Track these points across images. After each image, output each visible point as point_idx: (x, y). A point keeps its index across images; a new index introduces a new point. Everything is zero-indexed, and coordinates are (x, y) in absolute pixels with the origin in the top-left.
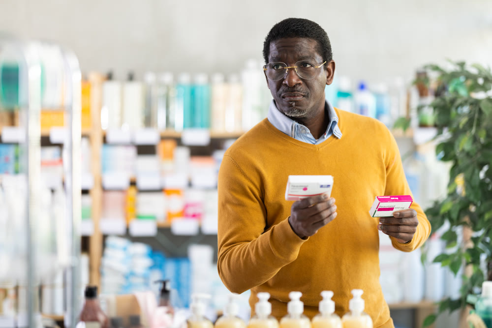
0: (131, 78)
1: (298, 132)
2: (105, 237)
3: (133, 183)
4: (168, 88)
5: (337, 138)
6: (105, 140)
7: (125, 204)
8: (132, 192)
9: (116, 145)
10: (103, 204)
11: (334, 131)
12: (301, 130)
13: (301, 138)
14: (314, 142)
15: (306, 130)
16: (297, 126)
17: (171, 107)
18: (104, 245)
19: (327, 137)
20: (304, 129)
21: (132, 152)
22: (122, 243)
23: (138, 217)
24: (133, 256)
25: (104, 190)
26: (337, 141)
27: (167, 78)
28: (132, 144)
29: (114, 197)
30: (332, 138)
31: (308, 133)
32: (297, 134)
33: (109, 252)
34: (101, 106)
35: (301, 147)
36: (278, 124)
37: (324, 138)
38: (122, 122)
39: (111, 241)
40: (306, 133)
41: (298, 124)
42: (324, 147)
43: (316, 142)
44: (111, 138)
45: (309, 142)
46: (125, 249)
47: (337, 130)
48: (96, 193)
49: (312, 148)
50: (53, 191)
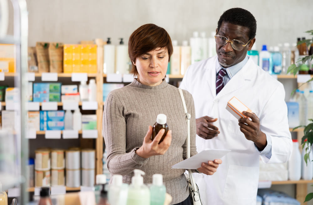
0: (121, 43)
6: (105, 80)
9: (112, 82)
28: (122, 82)
38: (115, 69)
48: (100, 112)
50: (73, 111)
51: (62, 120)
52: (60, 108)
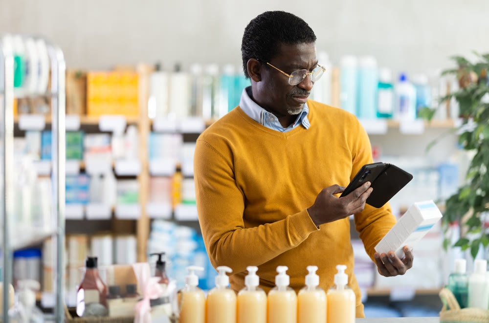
0: (178, 69)
1: (267, 119)
2: (151, 221)
3: (179, 170)
4: (213, 78)
5: (305, 128)
6: (152, 129)
7: (171, 190)
8: (178, 178)
9: (163, 133)
10: (150, 189)
11: (303, 121)
12: (269, 118)
13: (269, 125)
14: (282, 130)
15: (274, 119)
16: (266, 114)
17: (216, 97)
18: (151, 229)
19: (296, 126)
20: (273, 117)
21: (178, 139)
22: (168, 226)
23: (184, 202)
24: (178, 239)
25: (152, 176)
26: (305, 130)
27: (213, 70)
28: (178, 132)
29: (161, 183)
30: (300, 128)
31: (276, 122)
32: (266, 121)
33: (156, 235)
34: (148, 96)
35: (270, 134)
36: (249, 110)
37: (292, 127)
38: (168, 111)
39: (158, 225)
40: (274, 121)
41: (267, 112)
42: (292, 135)
43: (284, 130)
44: (158, 126)
45: (276, 130)
46: (170, 232)
47: (306, 121)
48: (144, 179)
49: (279, 135)
50: (102, 177)
51: (85, 188)
52: (83, 171)
